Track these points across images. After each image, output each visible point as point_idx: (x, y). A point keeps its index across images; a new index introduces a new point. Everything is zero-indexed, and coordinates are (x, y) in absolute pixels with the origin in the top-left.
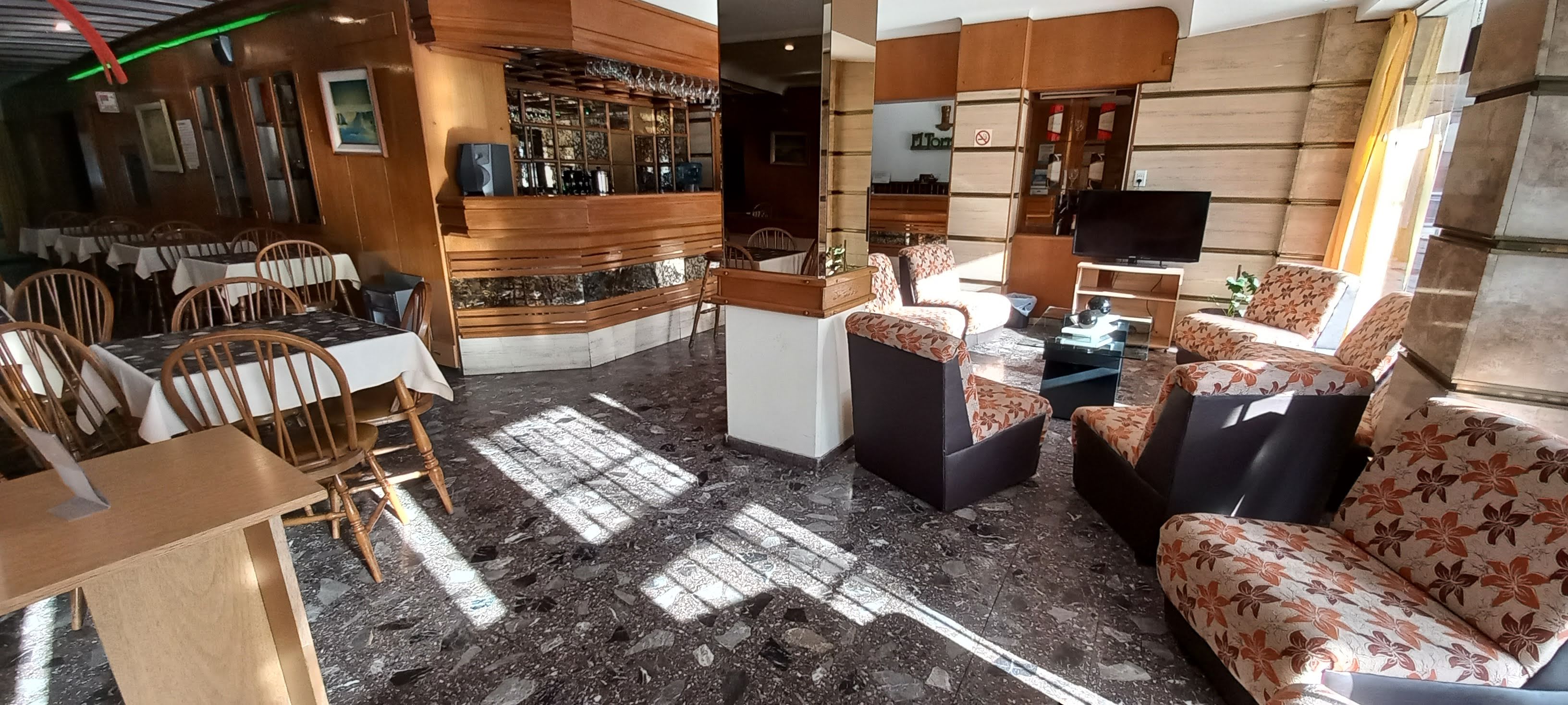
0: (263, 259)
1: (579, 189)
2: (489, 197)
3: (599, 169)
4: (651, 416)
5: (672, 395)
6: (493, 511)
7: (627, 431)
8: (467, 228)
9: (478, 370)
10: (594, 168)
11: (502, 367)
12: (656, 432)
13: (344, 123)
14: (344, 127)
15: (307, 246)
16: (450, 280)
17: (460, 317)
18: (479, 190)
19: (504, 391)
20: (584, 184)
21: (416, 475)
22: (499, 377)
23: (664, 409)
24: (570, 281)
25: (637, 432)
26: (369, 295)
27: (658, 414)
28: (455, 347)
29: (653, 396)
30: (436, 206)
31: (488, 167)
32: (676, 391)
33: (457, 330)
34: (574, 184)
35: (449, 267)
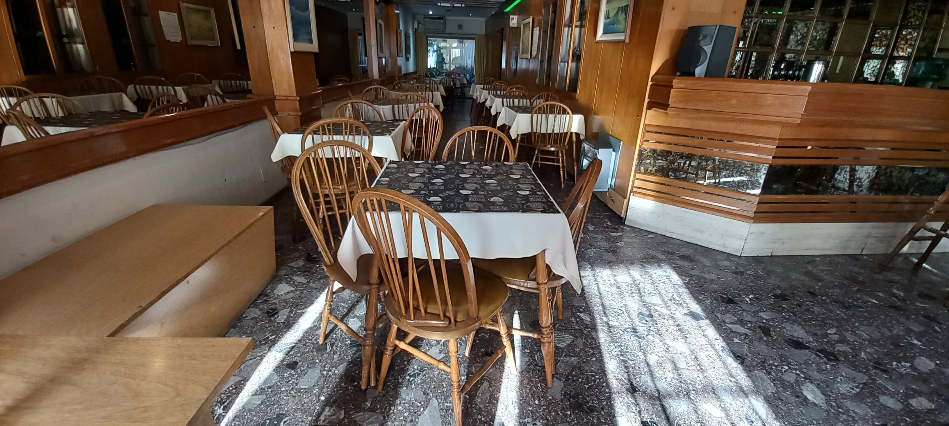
0: (536, 112)
1: (786, 77)
2: (699, 78)
3: (817, 59)
4: (806, 364)
5: (843, 341)
6: (583, 410)
7: (769, 373)
8: (668, 106)
9: (637, 224)
10: (812, 57)
11: (657, 228)
12: (810, 397)
13: (608, 17)
14: (608, 20)
15: (560, 107)
16: (640, 147)
17: (637, 179)
18: (692, 70)
19: (650, 252)
20: (794, 73)
21: (536, 336)
22: (650, 236)
23: (830, 360)
24: (752, 169)
25: (782, 381)
26: (584, 147)
27: (818, 364)
28: (626, 201)
29: (813, 329)
30: (650, 83)
31: (708, 49)
32: (850, 337)
33: (632, 188)
34: (783, 73)
35: (643, 136)
